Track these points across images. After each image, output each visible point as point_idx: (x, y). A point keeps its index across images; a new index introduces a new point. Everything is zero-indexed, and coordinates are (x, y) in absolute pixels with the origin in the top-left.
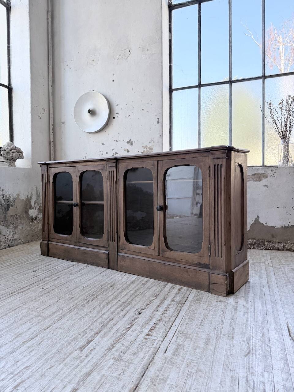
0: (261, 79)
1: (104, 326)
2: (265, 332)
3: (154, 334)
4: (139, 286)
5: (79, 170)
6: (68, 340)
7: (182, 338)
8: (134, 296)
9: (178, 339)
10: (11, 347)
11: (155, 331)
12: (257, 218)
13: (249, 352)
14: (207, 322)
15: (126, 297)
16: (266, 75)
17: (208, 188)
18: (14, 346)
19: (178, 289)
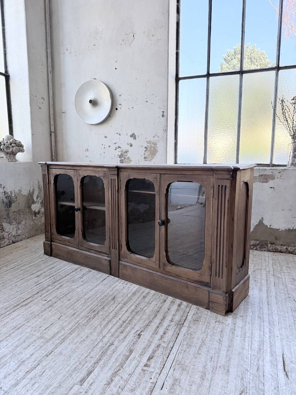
0: (274, 70)
1: (104, 353)
2: (261, 364)
3: (152, 365)
4: (140, 299)
5: (80, 174)
6: (69, 370)
7: (179, 370)
8: (134, 313)
9: (174, 371)
10: (15, 378)
11: (152, 361)
12: (262, 220)
13: (243, 391)
14: (204, 349)
15: (127, 315)
16: (280, 66)
17: (211, 208)
18: (18, 377)
19: (178, 304)
